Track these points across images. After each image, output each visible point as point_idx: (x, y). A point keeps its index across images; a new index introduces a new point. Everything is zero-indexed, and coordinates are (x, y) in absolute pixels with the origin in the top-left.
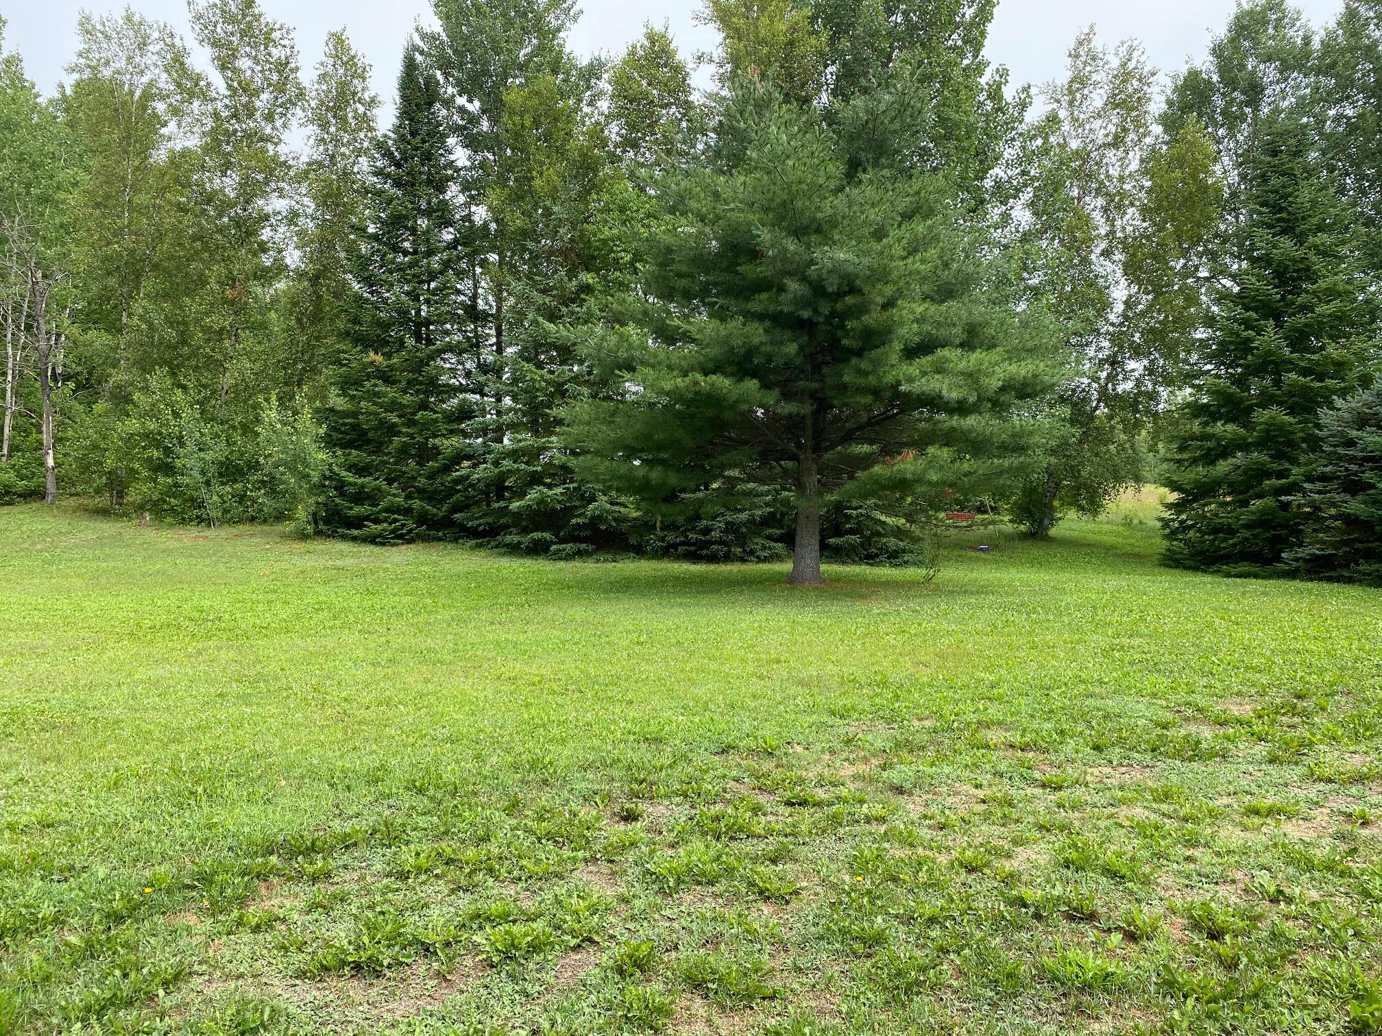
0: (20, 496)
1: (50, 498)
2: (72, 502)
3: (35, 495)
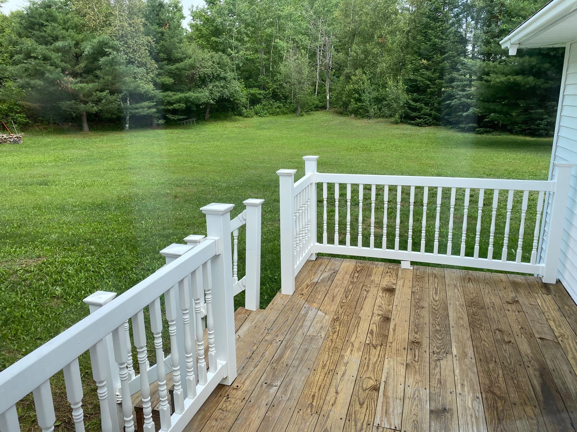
0: (320, 108)
1: (327, 109)
2: (333, 110)
3: (324, 108)
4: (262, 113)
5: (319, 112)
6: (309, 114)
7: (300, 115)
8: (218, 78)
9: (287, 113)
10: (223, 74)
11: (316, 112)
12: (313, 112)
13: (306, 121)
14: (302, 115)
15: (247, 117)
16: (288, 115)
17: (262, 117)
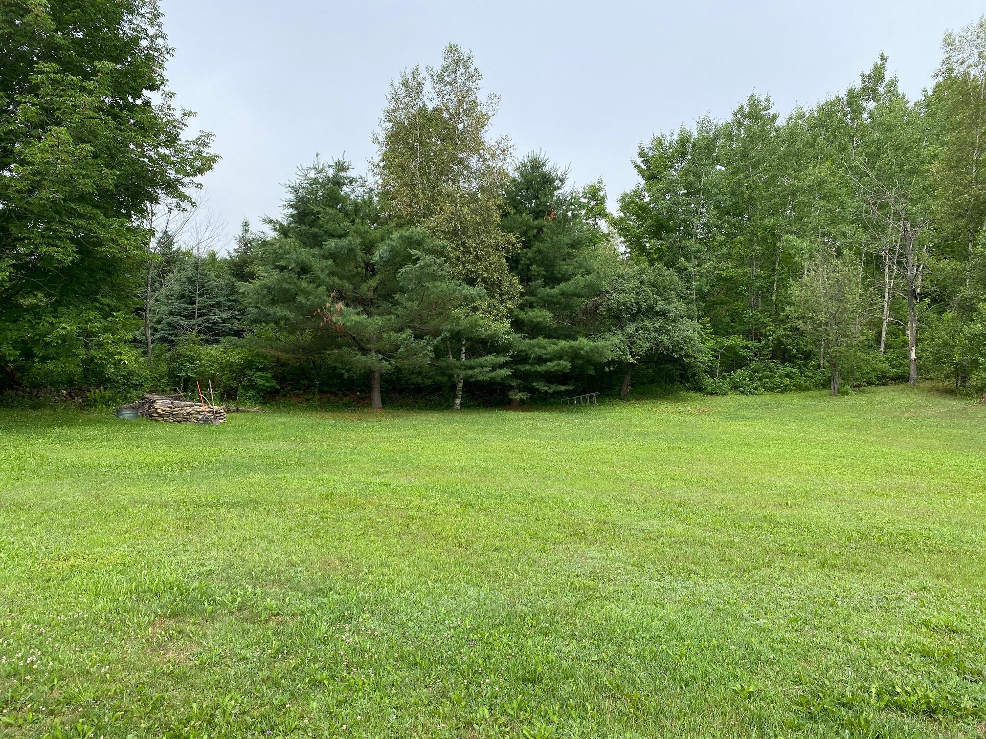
0: (891, 379)
1: (912, 381)
2: (928, 384)
3: (902, 378)
4: (748, 385)
5: (889, 388)
6: (863, 392)
7: (838, 392)
8: (651, 312)
9: (807, 389)
10: (660, 306)
11: (882, 388)
12: (873, 388)
13: (852, 406)
14: (845, 393)
15: (712, 394)
16: (811, 393)
17: (747, 395)
